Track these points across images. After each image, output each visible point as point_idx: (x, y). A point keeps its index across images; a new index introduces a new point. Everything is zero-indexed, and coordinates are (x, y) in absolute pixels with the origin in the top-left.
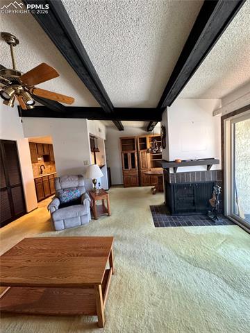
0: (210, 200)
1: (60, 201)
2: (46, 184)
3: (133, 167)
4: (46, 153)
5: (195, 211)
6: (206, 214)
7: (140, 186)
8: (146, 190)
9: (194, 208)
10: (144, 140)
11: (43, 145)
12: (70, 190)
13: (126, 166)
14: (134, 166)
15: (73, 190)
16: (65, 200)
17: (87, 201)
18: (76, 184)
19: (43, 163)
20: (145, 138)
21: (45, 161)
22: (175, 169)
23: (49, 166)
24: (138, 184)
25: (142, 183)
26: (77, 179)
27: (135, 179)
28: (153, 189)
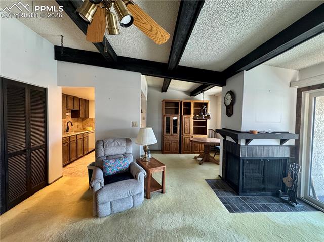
0: (284, 180)
1: (104, 173)
2: (73, 146)
3: (174, 133)
4: (77, 108)
5: (264, 190)
6: (277, 195)
7: (180, 153)
8: (189, 158)
9: (263, 186)
10: (188, 105)
11: (74, 98)
12: (116, 157)
13: (168, 131)
14: (175, 131)
15: (120, 158)
16: (110, 171)
17: (142, 175)
18: (124, 151)
19: (70, 119)
20: (190, 103)
21: (72, 117)
22: (247, 141)
23: (77, 124)
24: (178, 151)
25: (182, 150)
26: (125, 144)
27: (176, 145)
28: (196, 158)
